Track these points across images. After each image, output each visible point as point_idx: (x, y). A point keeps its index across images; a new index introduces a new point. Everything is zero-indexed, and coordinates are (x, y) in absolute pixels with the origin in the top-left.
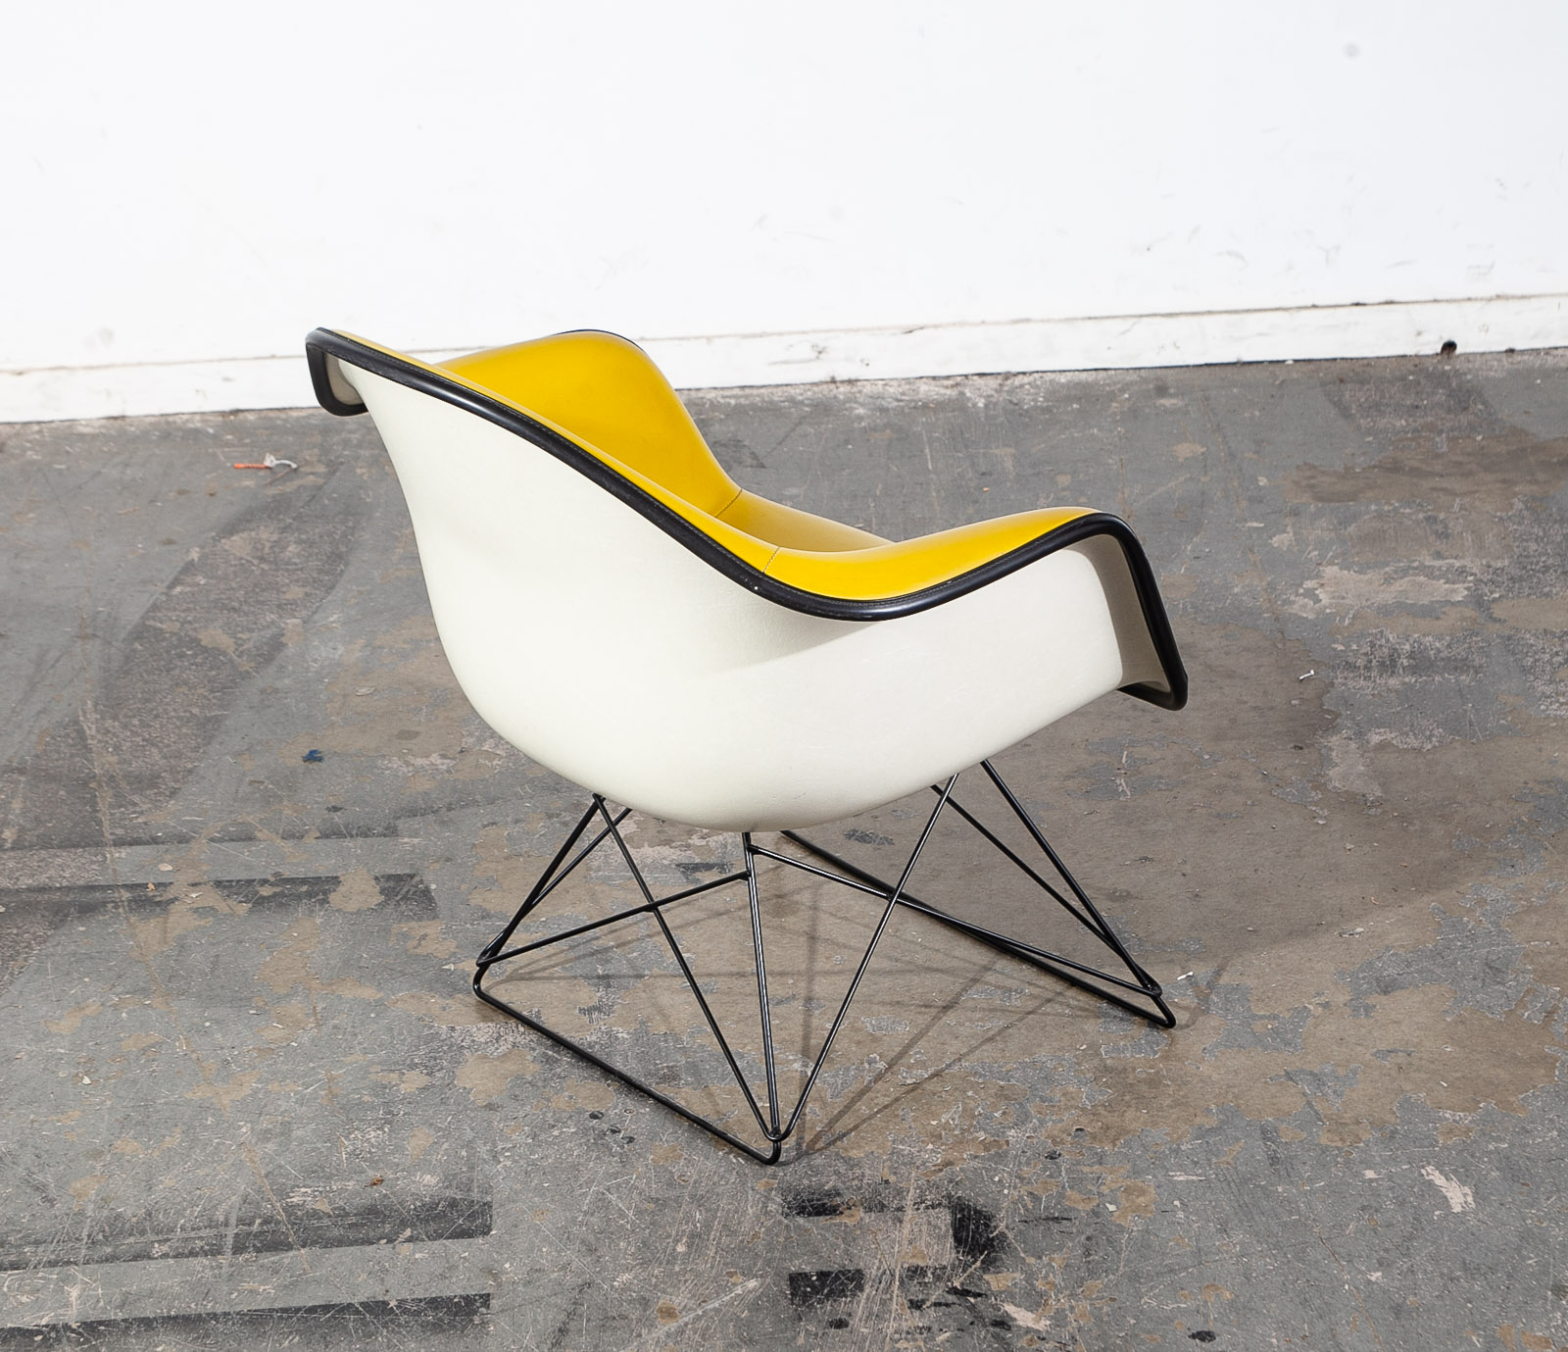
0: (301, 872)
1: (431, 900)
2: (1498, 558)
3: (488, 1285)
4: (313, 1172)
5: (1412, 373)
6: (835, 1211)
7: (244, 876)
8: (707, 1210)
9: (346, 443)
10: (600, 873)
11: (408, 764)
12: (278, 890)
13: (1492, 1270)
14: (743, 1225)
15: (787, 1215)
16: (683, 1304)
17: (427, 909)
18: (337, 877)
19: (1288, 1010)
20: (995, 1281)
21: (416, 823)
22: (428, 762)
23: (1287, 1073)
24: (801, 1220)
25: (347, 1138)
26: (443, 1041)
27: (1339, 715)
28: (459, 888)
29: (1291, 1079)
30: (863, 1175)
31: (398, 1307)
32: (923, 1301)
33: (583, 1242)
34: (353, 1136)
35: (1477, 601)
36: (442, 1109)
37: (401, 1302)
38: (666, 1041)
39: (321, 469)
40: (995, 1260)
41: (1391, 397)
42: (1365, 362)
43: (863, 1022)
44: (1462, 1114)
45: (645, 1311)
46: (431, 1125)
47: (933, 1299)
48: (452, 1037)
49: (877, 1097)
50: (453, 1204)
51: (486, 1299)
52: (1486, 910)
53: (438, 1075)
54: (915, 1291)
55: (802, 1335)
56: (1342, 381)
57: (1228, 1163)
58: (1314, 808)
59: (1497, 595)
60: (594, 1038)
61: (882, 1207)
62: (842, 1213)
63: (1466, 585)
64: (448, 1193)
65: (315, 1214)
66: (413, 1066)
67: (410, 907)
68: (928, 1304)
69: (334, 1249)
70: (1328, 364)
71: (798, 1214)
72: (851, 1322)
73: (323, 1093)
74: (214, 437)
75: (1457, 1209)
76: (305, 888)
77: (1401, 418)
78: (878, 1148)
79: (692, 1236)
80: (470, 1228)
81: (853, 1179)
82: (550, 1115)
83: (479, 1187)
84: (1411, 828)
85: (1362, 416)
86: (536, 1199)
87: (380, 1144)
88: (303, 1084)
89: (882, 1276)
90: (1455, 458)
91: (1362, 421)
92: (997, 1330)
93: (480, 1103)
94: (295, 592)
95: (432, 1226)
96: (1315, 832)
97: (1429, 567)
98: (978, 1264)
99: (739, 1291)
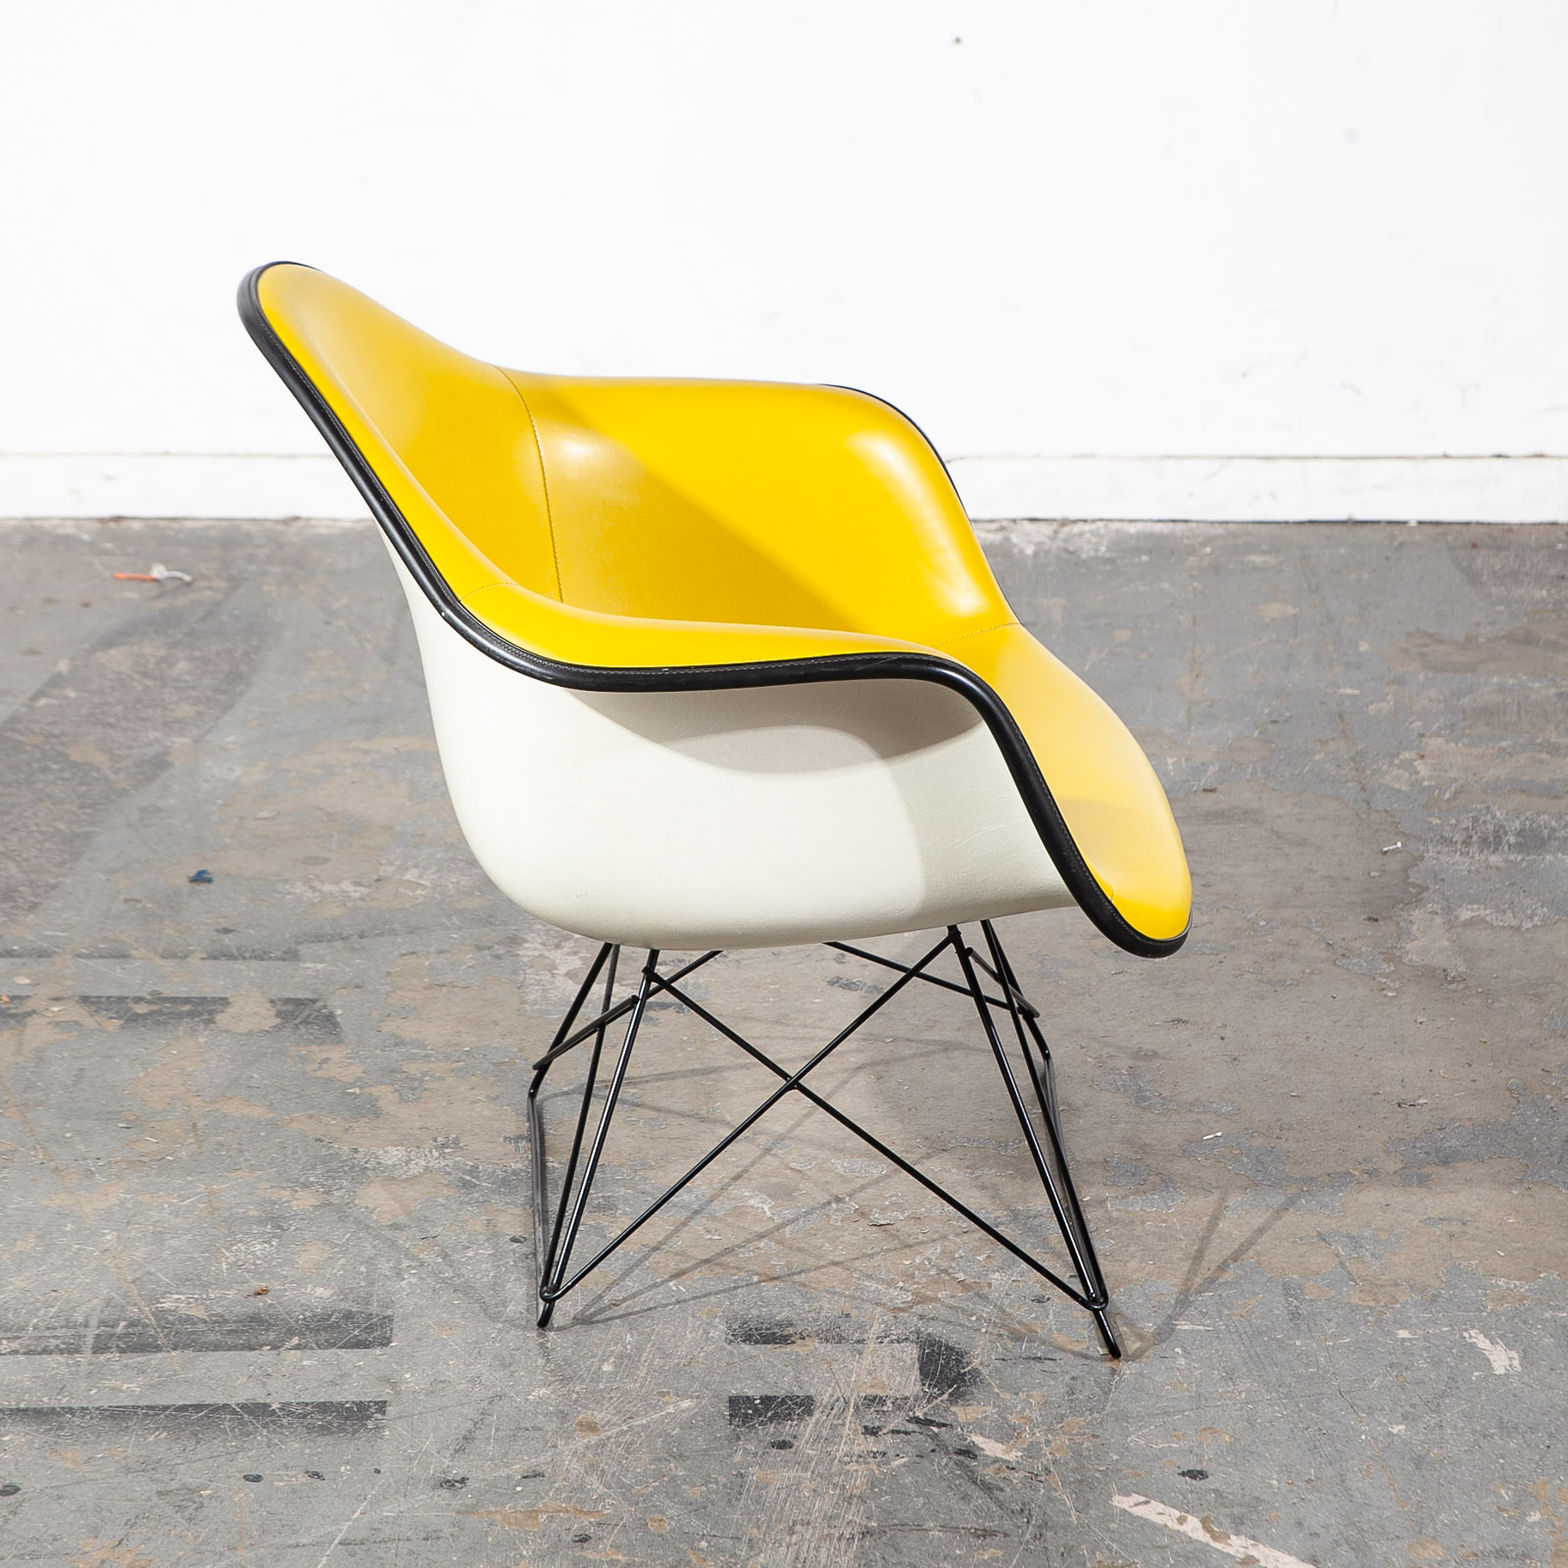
0: (183, 992)
1: (336, 1025)
3: (386, 1393)
4: (188, 1280)
6: (786, 1340)
7: (115, 992)
8: (640, 1334)
9: (251, 559)
10: (536, 1007)
12: (154, 1007)
13: (1533, 1430)
14: (680, 1349)
15: (731, 1342)
16: (606, 1419)
17: (331, 1034)
18: (226, 999)
19: (1329, 1174)
20: (961, 1413)
21: (321, 949)
22: (337, 889)
23: (1319, 1234)
24: (746, 1347)
25: (228, 1249)
26: (344, 1161)
27: (1425, 889)
28: (369, 1015)
29: (1324, 1240)
30: (821, 1308)
31: (281, 1409)
32: (879, 1428)
33: (495, 1357)
34: (235, 1248)
36: (340, 1226)
37: (284, 1406)
39: (220, 584)
40: (964, 1394)
41: (1533, 565)
42: (1506, 527)
43: (833, 1164)
44: (1518, 1283)
45: (563, 1423)
46: (327, 1241)
47: (891, 1427)
48: (354, 1158)
49: (844, 1236)
50: (348, 1316)
51: (382, 1407)
53: (336, 1193)
54: (871, 1418)
55: (740, 1453)
56: (1474, 546)
57: (1241, 1316)
58: (1384, 980)
60: (520, 1166)
61: (840, 1340)
62: (793, 1342)
64: (343, 1305)
65: (189, 1319)
67: (311, 1031)
68: (885, 1431)
69: (210, 1353)
70: (1458, 528)
71: (744, 1341)
72: (796, 1444)
73: (202, 1206)
74: (91, 545)
75: (1500, 1371)
77: (1542, 589)
78: (841, 1284)
79: (621, 1357)
80: (366, 1339)
81: (810, 1311)
82: (464, 1236)
83: (378, 1301)
84: (1497, 1005)
85: (1494, 585)
86: (444, 1315)
87: (266, 1256)
88: (179, 1196)
89: (834, 1403)
91: (1493, 590)
92: (962, 1458)
93: (384, 1222)
94: (185, 710)
95: (323, 1337)
96: (1381, 1004)
97: (1554, 743)
98: (945, 1396)
99: (671, 1409)
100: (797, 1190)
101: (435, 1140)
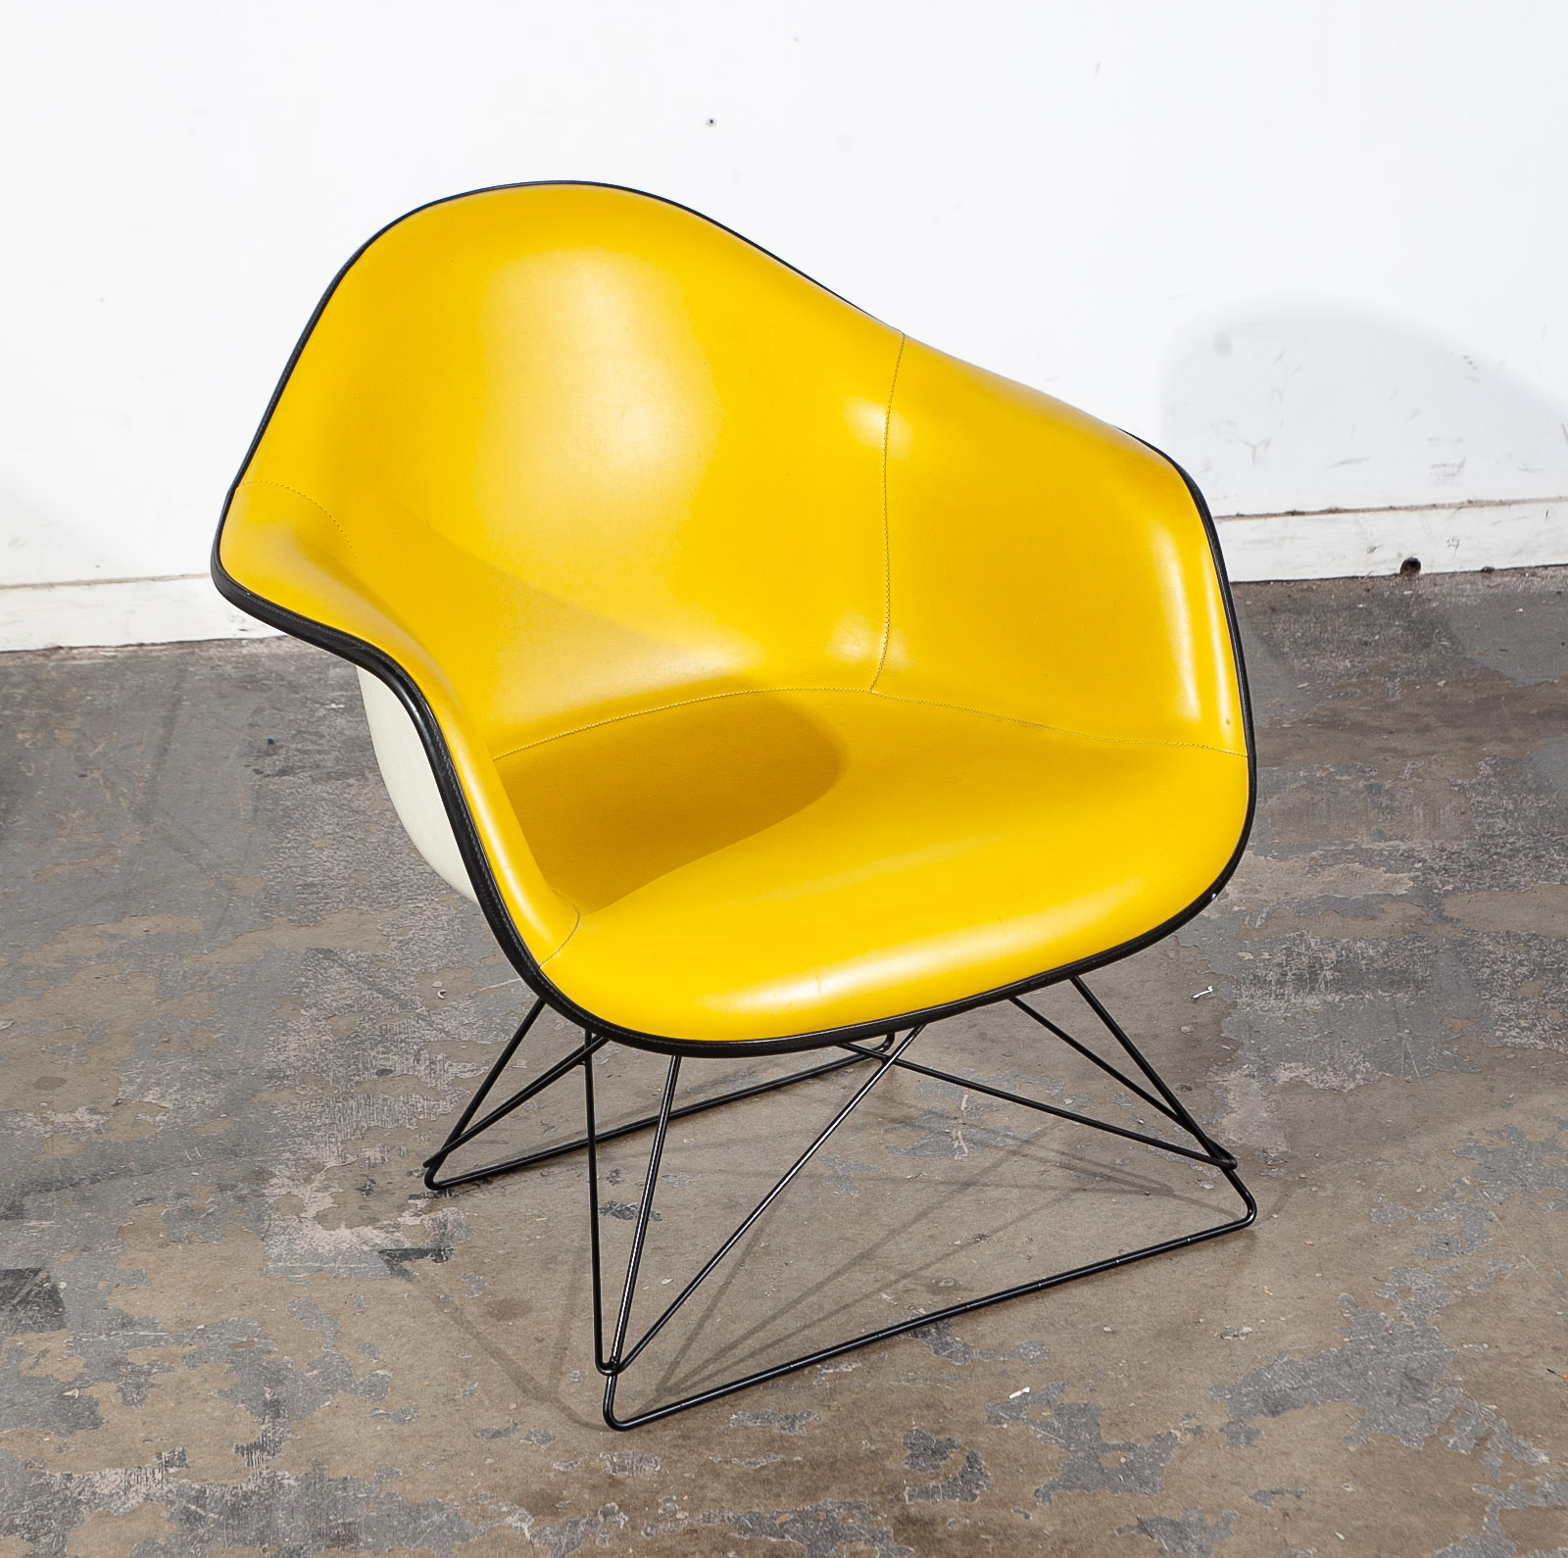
1: (58, 1303)
2: (1455, 839)
5: (1363, 600)
10: (280, 1264)
11: (46, 1122)
17: (52, 1316)
19: (1149, 1438)
21: (48, 1200)
22: (72, 1119)
23: (1141, 1522)
26: (54, 1494)
27: (1239, 1045)
28: (96, 1286)
29: (1145, 1531)
35: (1426, 896)
38: (345, 1489)
41: (1334, 631)
42: (1305, 585)
48: (67, 1488)
52: (1410, 1303)
56: (1274, 610)
58: (1200, 1169)
59: (1450, 887)
63: (1412, 874)
66: (12, 1530)
67: (31, 1313)
70: (1258, 588)
77: (1345, 658)
84: (1322, 1194)
85: (1296, 657)
90: (1409, 710)
91: (1295, 663)
97: (1367, 850)
100: (561, 1500)
101: (159, 1457)
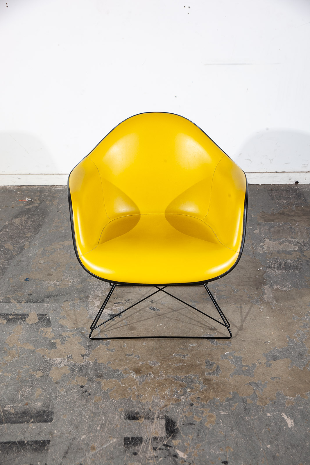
0: (20, 312)
1: (50, 321)
2: (306, 239)
3: (49, 437)
4: (11, 400)
5: (288, 189)
6: (137, 419)
7: (6, 313)
8: (106, 417)
9: (45, 195)
10: (90, 316)
11: (49, 283)
12: (14, 317)
13: (298, 446)
14: (114, 422)
15: (125, 419)
16: (97, 446)
17: (49, 324)
18: (28, 314)
19: (251, 364)
20: (175, 442)
21: (49, 299)
22: (54, 283)
23: (250, 383)
24: (129, 421)
25: (21, 390)
26: (48, 363)
27: (267, 280)
28: (57, 318)
29: (251, 385)
30: (145, 408)
31: (27, 443)
32: (156, 448)
33: (75, 425)
34: (22, 390)
35: (301, 251)
36: (45, 383)
38: (101, 365)
39: (39, 202)
40: (175, 436)
41: (283, 195)
42: (278, 185)
43: (149, 362)
44: (292, 397)
45: (88, 447)
46: (42, 387)
47: (159, 447)
48: (50, 362)
49: (150, 385)
50: (44, 412)
51: (49, 441)
52: (300, 338)
53: (45, 373)
54: (155, 445)
55: (126, 456)
56: (272, 190)
57: (234, 409)
58: (260, 306)
59: (305, 249)
60: (84, 364)
61: (149, 418)
62: (139, 419)
63: (298, 246)
64: (44, 408)
65: (10, 413)
66: (40, 370)
67: (45, 323)
68: (158, 449)
69: (13, 424)
70: (269, 186)
71: (128, 419)
72: (138, 453)
73: (17, 377)
74: (15, 192)
75: (290, 426)
76: (20, 317)
77: (285, 200)
78: (149, 400)
79: (102, 424)
80: (47, 420)
81: (142, 409)
82: (71, 386)
83: (51, 407)
84: (283, 313)
85: (276, 200)
86: (65, 411)
87: (29, 393)
88: (12, 374)
89: (147, 439)
90: (297, 212)
92: (174, 458)
93: (55, 382)
94: (29, 234)
95: (38, 418)
96: (260, 313)
97: (290, 241)
98: (171, 437)
99: (111, 442)
100: (141, 370)
101: (67, 356)
